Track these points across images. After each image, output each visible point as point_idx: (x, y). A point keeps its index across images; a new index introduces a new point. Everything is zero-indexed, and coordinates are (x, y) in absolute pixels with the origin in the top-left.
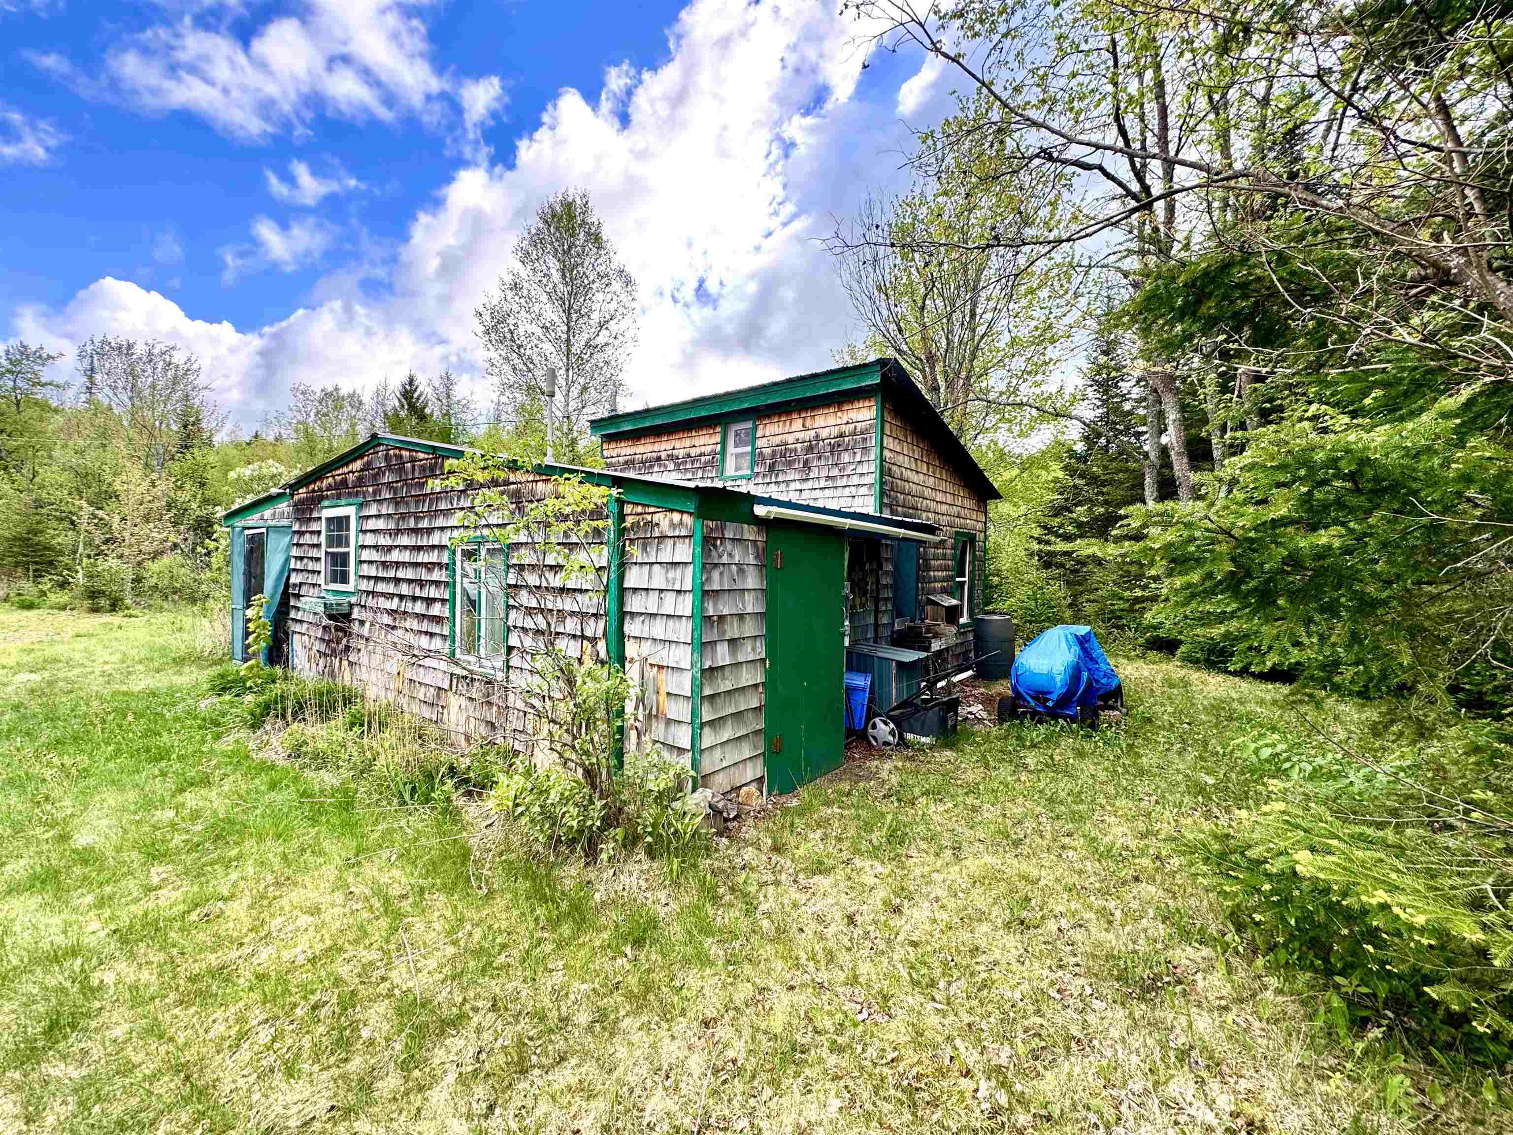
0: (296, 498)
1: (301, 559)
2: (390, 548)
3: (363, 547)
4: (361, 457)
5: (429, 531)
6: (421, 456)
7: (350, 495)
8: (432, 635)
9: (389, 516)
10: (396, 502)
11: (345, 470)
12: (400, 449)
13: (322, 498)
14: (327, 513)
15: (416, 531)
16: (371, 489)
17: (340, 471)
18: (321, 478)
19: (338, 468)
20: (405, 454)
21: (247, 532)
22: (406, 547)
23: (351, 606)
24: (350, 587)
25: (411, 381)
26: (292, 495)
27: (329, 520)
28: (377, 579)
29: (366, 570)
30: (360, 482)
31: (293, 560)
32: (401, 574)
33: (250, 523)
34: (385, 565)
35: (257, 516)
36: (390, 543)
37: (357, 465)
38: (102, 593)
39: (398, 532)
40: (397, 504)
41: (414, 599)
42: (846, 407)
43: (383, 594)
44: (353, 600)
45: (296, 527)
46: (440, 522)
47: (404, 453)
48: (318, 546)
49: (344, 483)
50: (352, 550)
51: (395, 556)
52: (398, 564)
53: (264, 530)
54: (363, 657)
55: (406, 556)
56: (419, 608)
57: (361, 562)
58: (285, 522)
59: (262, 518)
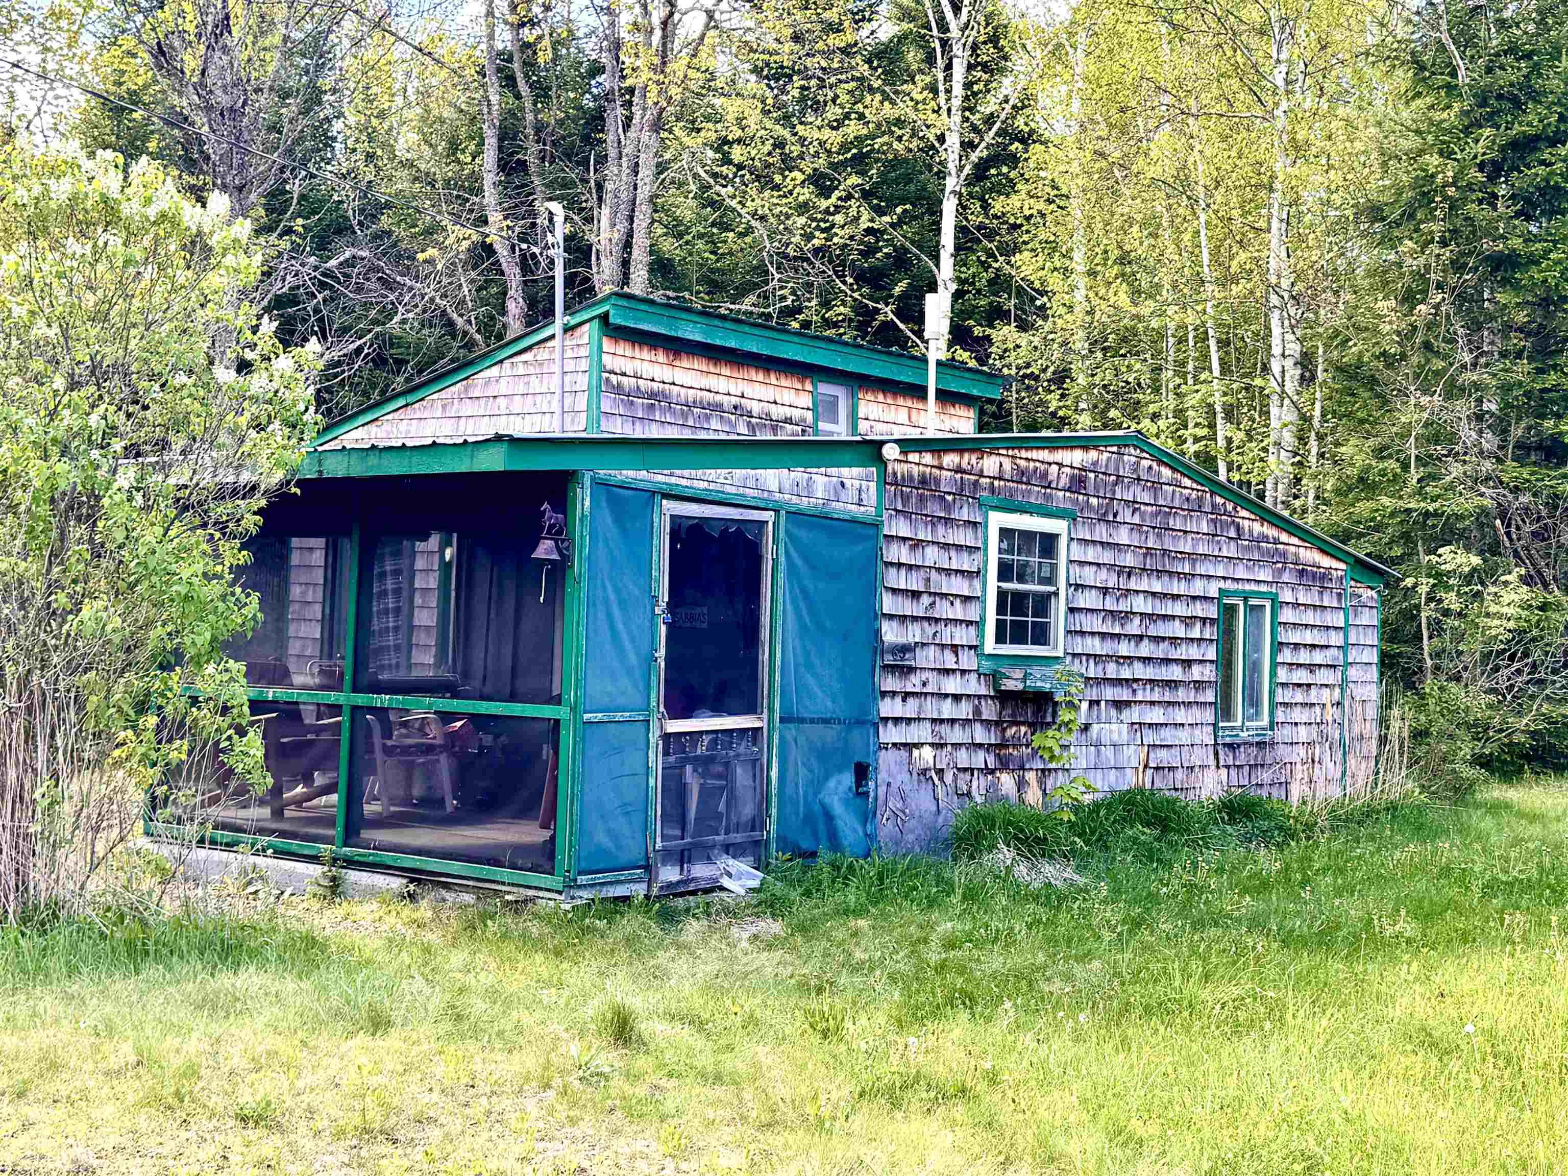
1: (916, 595)
2: (1127, 594)
3: (1079, 586)
5: (1189, 578)
7: (1049, 499)
8: (1188, 705)
9: (1128, 548)
10: (1141, 531)
11: (1045, 455)
13: (977, 487)
14: (998, 519)
16: (1094, 502)
17: (1034, 455)
22: (1153, 594)
27: (1005, 533)
28: (1103, 636)
29: (1082, 623)
30: (1076, 484)
31: (889, 598)
32: (1146, 628)
34: (1116, 616)
36: (1130, 585)
39: (1140, 572)
40: (1142, 534)
41: (1166, 662)
43: (1112, 659)
44: (1060, 669)
46: (1206, 568)
48: (976, 575)
49: (1039, 476)
50: (1061, 590)
51: (1137, 605)
52: (1141, 616)
53: (769, 516)
56: (1174, 673)
57: (1073, 610)
58: (854, 511)
59: (754, 484)
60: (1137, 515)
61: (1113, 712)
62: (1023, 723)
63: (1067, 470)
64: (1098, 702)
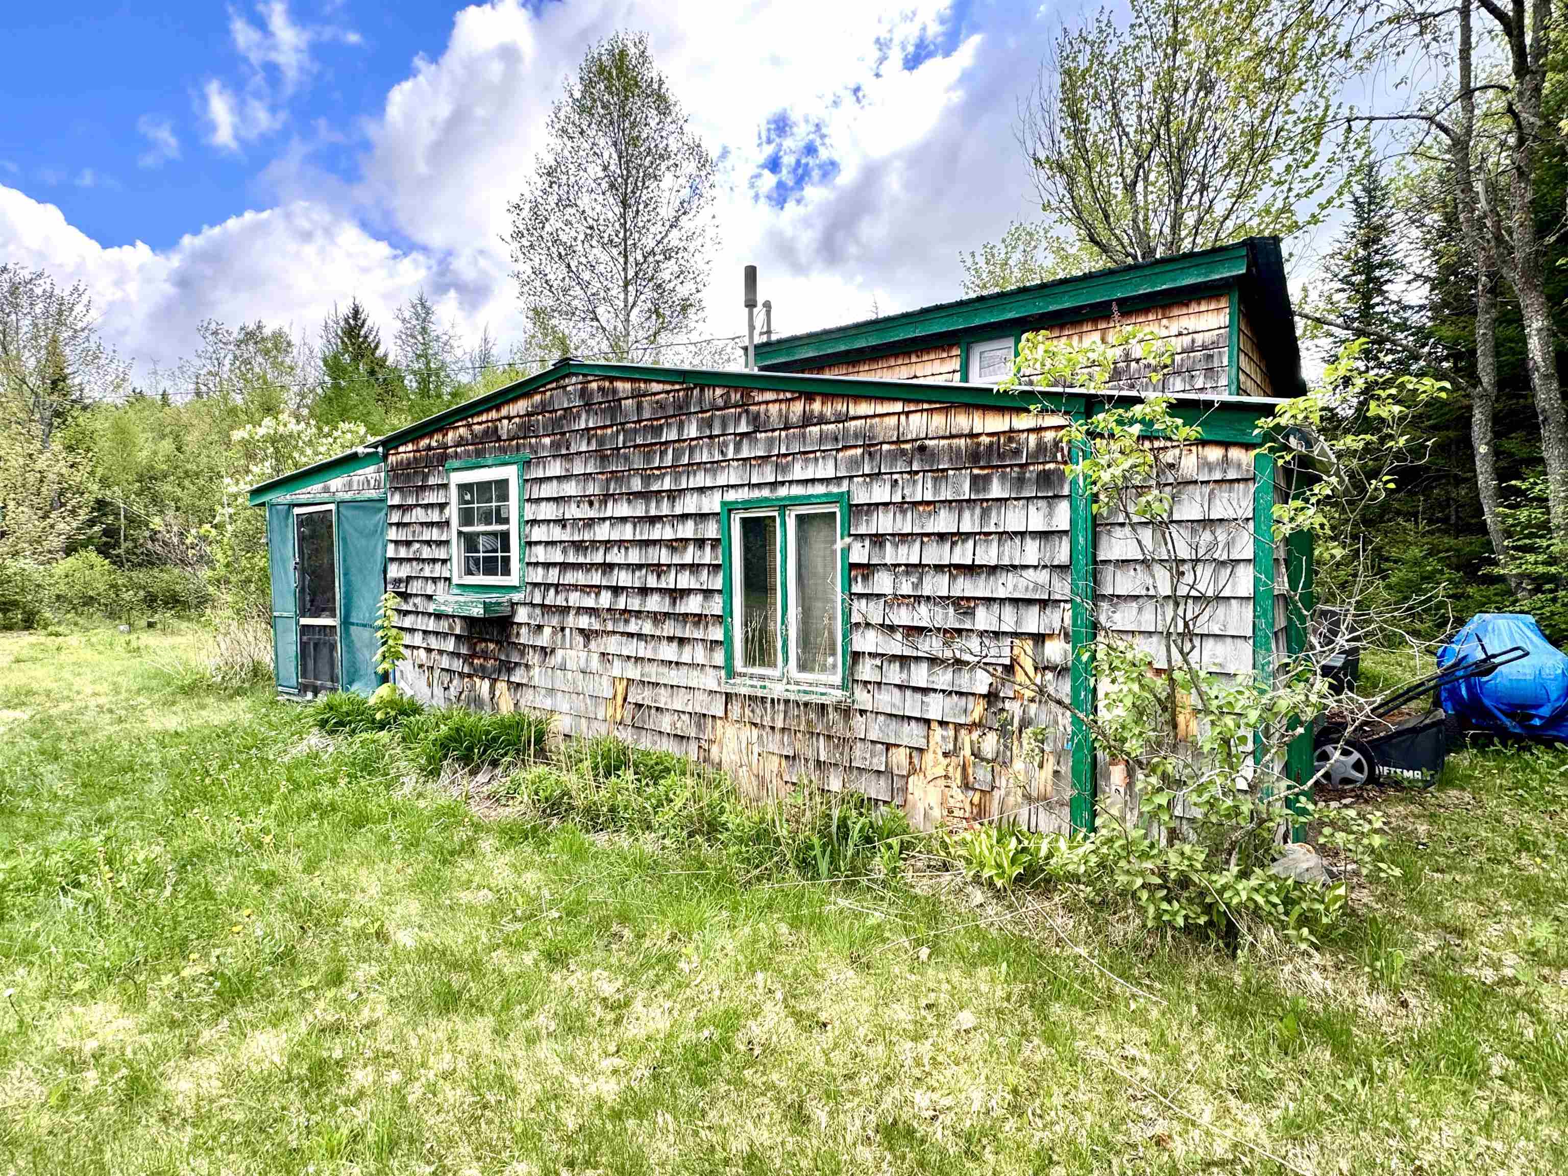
0: (392, 459)
1: (408, 543)
2: (590, 523)
3: (534, 522)
4: (528, 395)
5: (673, 495)
6: (656, 387)
7: (503, 450)
8: (682, 641)
9: (587, 476)
10: (601, 456)
11: (493, 415)
12: (612, 379)
13: (443, 459)
14: (458, 478)
15: (645, 495)
16: (547, 441)
17: (484, 418)
18: (444, 430)
19: (480, 413)
20: (623, 387)
21: (297, 511)
22: (624, 520)
23: (513, 605)
24: (513, 579)
25: (356, 312)
26: (385, 457)
27: (464, 488)
28: (564, 566)
29: (540, 554)
30: (526, 430)
31: (391, 547)
32: (615, 557)
33: (303, 498)
34: (578, 546)
35: (318, 487)
36: (592, 514)
37: (521, 406)
38: (15, 604)
39: (605, 498)
40: (604, 458)
41: (644, 591)
42: (1176, 312)
43: (576, 587)
44: (517, 597)
45: (396, 500)
46: (700, 480)
47: (619, 385)
48: (445, 524)
49: (492, 434)
50: (513, 528)
51: (603, 532)
52: (608, 544)
53: (332, 507)
54: (538, 675)
55: (627, 532)
56: (654, 603)
57: (530, 544)
58: (373, 494)
59: (326, 490)
60: (594, 441)
61: (580, 639)
62: (491, 641)
63: (517, 420)
64: (563, 629)
